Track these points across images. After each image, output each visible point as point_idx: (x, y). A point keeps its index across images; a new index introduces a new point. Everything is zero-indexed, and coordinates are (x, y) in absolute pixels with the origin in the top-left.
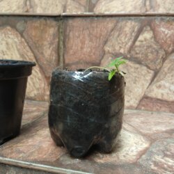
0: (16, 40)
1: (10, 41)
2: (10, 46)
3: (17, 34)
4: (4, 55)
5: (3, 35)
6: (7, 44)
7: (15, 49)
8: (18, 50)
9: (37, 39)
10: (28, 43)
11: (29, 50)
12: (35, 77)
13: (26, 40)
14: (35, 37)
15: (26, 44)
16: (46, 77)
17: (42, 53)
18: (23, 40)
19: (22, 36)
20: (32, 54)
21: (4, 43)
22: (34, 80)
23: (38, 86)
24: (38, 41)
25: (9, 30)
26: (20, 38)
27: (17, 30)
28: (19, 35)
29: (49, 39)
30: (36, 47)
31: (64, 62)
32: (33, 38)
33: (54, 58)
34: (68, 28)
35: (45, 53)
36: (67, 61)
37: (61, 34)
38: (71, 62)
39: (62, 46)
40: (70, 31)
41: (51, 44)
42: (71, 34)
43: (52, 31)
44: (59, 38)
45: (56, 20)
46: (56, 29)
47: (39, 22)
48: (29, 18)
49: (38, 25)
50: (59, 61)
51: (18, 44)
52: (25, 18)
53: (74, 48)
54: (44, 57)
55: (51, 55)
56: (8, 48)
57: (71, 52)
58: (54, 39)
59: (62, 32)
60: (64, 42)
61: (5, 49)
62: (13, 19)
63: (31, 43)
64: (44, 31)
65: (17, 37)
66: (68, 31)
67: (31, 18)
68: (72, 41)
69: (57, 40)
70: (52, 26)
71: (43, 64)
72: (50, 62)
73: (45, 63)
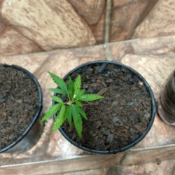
4: (28, 12)
7: (43, 2)
8: (48, 3)
12: (76, 27)
16: (89, 25)
20: (69, 5)
22: (75, 31)
23: (80, 35)
31: (112, 5)
33: (99, 3)
36: (116, 4)
38: (122, 4)
50: (106, 5)
54: (86, 4)
61: (27, 6)
71: (85, 12)
72: (94, 9)
73: (87, 11)
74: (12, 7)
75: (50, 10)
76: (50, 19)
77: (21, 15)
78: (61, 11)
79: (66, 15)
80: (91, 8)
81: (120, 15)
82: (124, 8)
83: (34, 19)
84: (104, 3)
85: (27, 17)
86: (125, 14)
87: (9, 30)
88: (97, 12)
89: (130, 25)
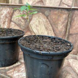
0: (44, 20)
1: (41, 20)
2: (41, 23)
3: (45, 17)
4: (37, 27)
5: (38, 17)
6: (39, 22)
7: (43, 24)
8: (45, 25)
9: (55, 20)
10: (50, 22)
11: (50, 25)
13: (49, 20)
14: (54, 19)
15: (49, 22)
17: (57, 27)
18: (48, 20)
19: (47, 18)
21: (38, 21)
24: (56, 21)
25: (41, 15)
26: (46, 19)
27: (45, 15)
28: (46, 18)
29: (62, 20)
30: (54, 24)
31: (69, 33)
32: (53, 20)
33: (63, 30)
34: (74, 15)
35: (58, 27)
36: (71, 33)
37: (69, 18)
38: (73, 33)
39: (69, 24)
40: (75, 17)
41: (63, 23)
42: (76, 18)
43: (64, 16)
44: (68, 20)
45: (67, 11)
46: (67, 15)
47: (58, 11)
48: (52, 9)
49: (57, 13)
50: (66, 32)
51: (45, 22)
52: (50, 9)
53: (76, 26)
54: (58, 29)
55: (62, 28)
56: (39, 24)
57: (74, 28)
58: (65, 21)
59: (70, 17)
60: (71, 22)
61: (38, 24)
62: (43, 9)
63: (52, 22)
64: (60, 16)
65: (45, 19)
66: (74, 17)
67: (53, 9)
68: (75, 22)
69: (67, 21)
70: (65, 14)
71: (57, 33)
72: (61, 32)
73: (58, 32)
74: (33, 23)
75: (44, 28)
76: (43, 32)
77: (35, 27)
78: (48, 29)
79: (49, 32)
80: (59, 32)
81: (72, 38)
82: (74, 35)
83: (38, 30)
84: (65, 31)
85: (36, 29)
86: (75, 39)
87: (29, 32)
88: (62, 34)
89: (76, 46)
